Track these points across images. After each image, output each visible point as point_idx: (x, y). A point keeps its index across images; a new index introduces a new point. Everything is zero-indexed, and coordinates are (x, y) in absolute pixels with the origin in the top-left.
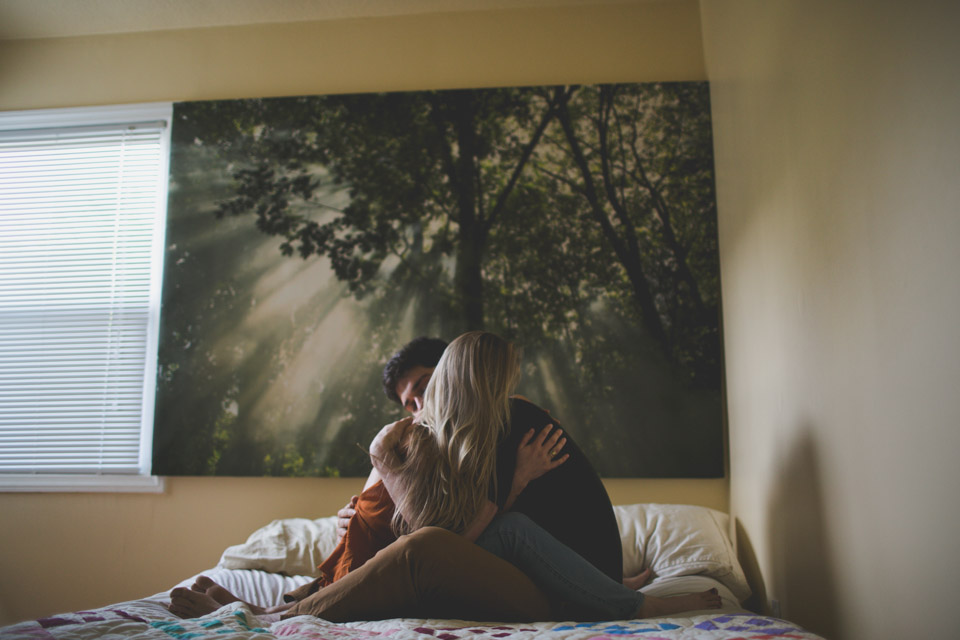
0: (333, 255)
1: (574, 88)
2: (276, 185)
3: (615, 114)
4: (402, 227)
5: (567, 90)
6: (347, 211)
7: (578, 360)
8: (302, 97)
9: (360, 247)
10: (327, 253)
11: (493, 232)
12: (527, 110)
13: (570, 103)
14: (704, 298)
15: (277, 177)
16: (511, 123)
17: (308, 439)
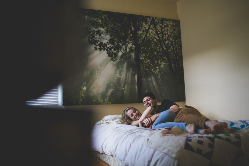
0: (107, 51)
1: (156, 18)
2: (92, 32)
3: (164, 25)
4: (122, 45)
5: (154, 18)
6: (109, 40)
7: (159, 77)
8: (97, 10)
9: (113, 49)
10: (106, 50)
11: (142, 48)
12: (147, 22)
13: (155, 21)
14: (180, 65)
15: (92, 30)
16: (144, 24)
17: (104, 95)
